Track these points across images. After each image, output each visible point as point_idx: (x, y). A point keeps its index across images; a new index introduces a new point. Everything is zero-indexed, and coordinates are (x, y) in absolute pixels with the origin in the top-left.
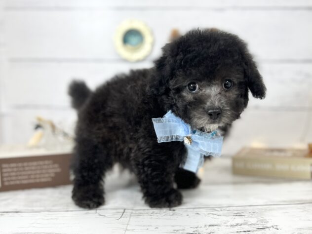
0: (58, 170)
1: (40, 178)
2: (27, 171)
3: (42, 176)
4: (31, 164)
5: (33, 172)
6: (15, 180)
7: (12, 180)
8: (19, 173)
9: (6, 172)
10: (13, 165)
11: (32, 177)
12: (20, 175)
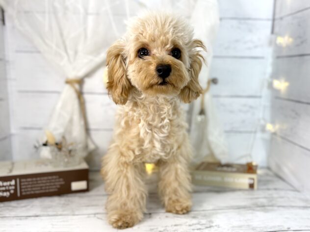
0: (63, 183)
1: (49, 189)
2: (40, 184)
3: (51, 187)
4: (42, 178)
5: (44, 185)
6: (30, 191)
7: (28, 191)
8: (33, 186)
9: (24, 185)
10: (29, 180)
11: (43, 188)
12: (35, 187)
